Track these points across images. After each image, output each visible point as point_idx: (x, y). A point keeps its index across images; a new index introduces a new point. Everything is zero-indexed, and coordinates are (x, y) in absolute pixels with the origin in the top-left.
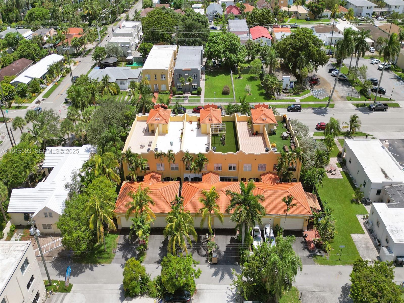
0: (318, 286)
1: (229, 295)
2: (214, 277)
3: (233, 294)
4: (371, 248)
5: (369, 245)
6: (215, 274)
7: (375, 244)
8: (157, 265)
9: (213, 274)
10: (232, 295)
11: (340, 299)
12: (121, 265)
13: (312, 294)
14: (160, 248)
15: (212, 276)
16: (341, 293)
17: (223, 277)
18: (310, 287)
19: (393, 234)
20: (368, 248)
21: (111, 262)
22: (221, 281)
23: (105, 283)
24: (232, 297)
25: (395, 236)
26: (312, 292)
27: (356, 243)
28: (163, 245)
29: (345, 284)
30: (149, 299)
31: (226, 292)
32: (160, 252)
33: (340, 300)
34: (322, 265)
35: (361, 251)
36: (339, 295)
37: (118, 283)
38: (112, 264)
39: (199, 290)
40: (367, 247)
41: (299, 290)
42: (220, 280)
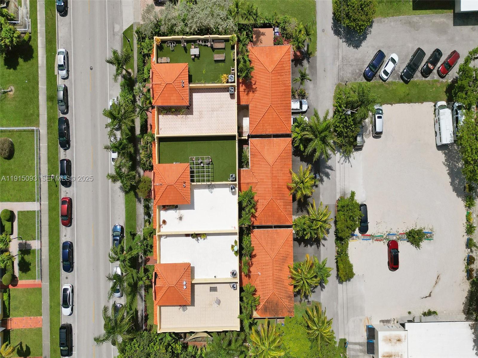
0: (334, 60)
1: (344, 161)
2: (330, 177)
3: (343, 156)
6: (327, 175)
8: (321, 247)
9: (328, 178)
12: (322, 290)
14: (305, 246)
17: (330, 166)
18: (336, 70)
21: (320, 303)
22: (333, 168)
24: (345, 157)
26: (339, 69)
29: (332, 30)
30: (349, 249)
31: (342, 164)
32: (309, 245)
33: (345, 42)
36: (340, 40)
37: (337, 287)
38: (321, 302)
39: (341, 194)
41: (338, 82)
42: (332, 170)
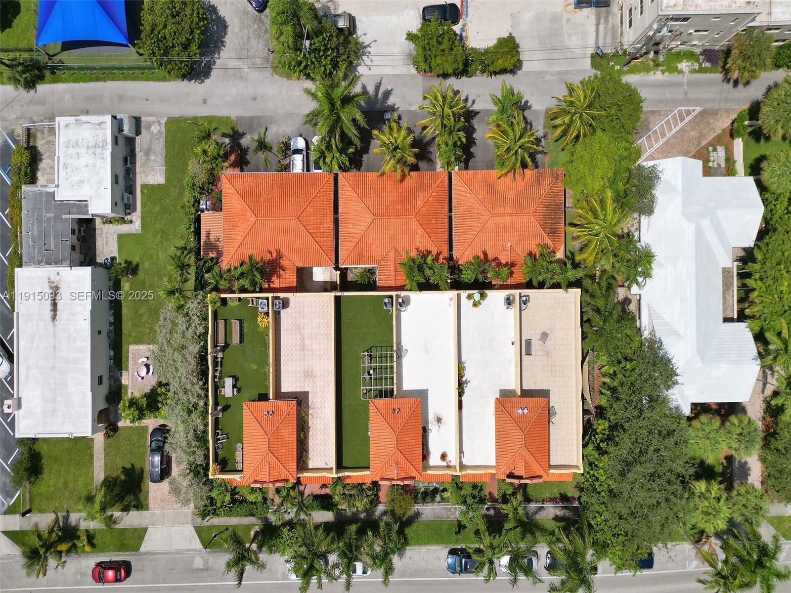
0: (242, 78)
1: (368, 57)
2: (389, 89)
3: (362, 59)
4: (142, 154)
5: (144, 158)
7: (134, 163)
8: (475, 107)
9: (390, 94)
10: (364, 58)
11: (218, 56)
12: (530, 107)
13: (253, 64)
14: (475, 143)
15: (391, 90)
16: (214, 67)
17: (376, 89)
18: (254, 75)
19: (105, 141)
20: (148, 153)
21: (546, 112)
22: (378, 82)
23: (546, 72)
24: (364, 54)
25: (104, 135)
26: (254, 67)
27: (163, 162)
28: (472, 150)
29: (204, 82)
30: (478, 47)
31: (372, 61)
32: (474, 136)
33: (219, 54)
34: (227, 117)
35: (161, 145)
36: (217, 64)
37: (527, 73)
38: (545, 108)
39: (410, 63)
40: (148, 156)
41: (270, 69)
42: (380, 83)
